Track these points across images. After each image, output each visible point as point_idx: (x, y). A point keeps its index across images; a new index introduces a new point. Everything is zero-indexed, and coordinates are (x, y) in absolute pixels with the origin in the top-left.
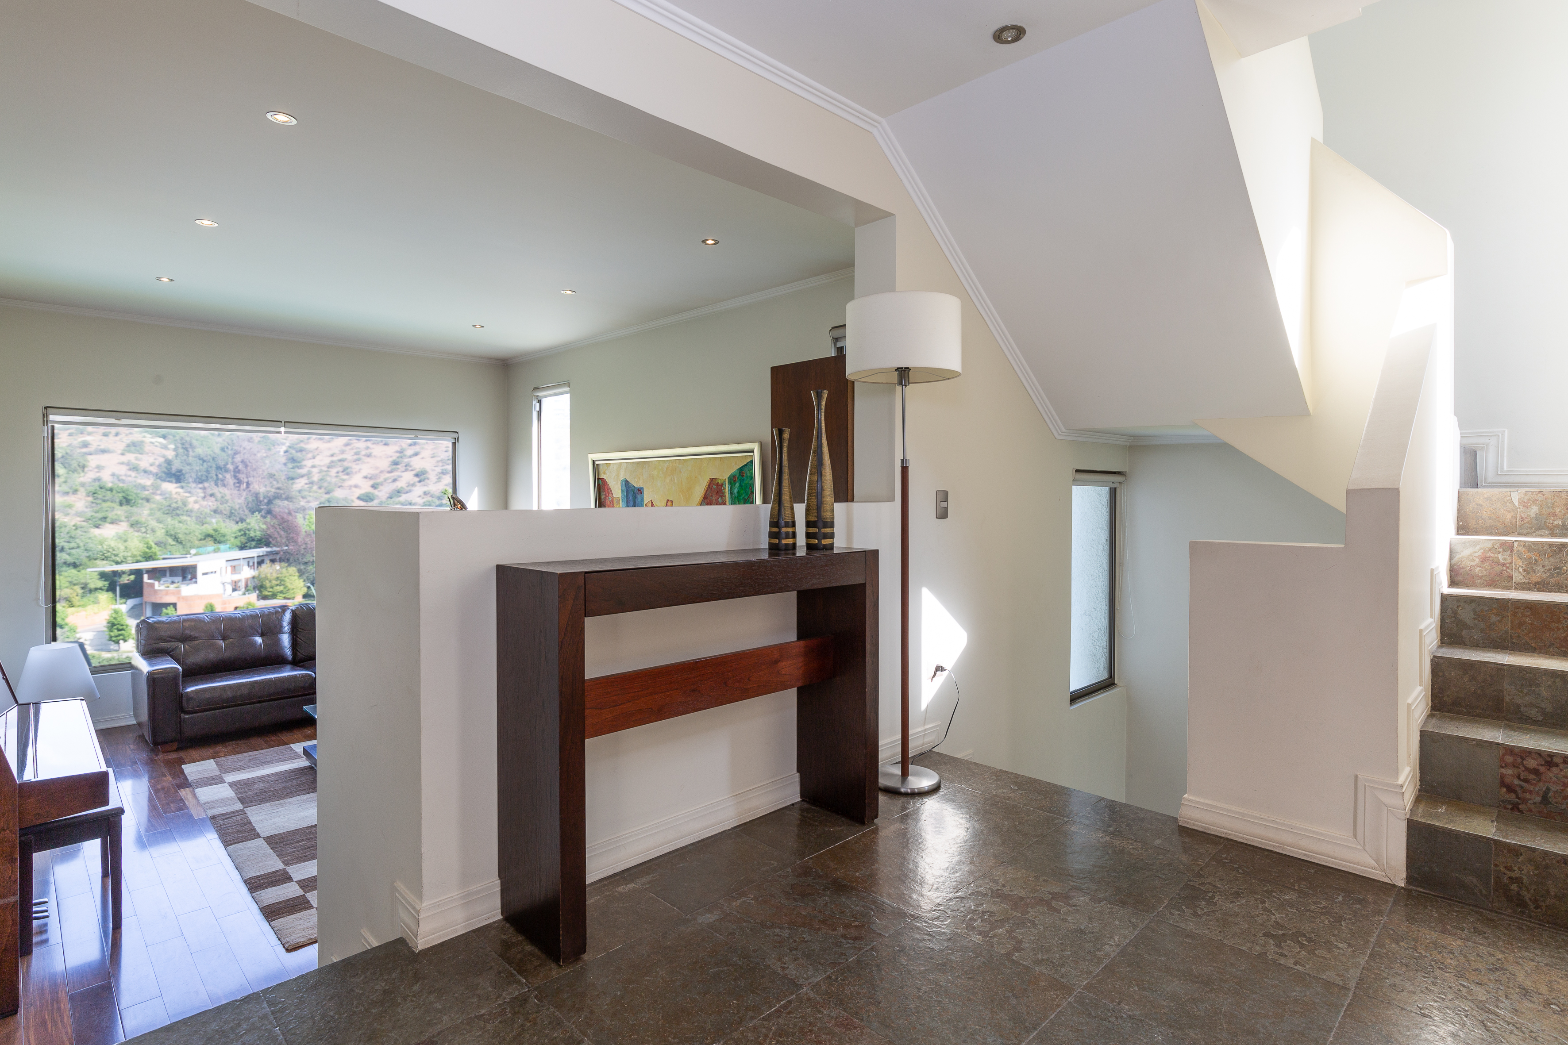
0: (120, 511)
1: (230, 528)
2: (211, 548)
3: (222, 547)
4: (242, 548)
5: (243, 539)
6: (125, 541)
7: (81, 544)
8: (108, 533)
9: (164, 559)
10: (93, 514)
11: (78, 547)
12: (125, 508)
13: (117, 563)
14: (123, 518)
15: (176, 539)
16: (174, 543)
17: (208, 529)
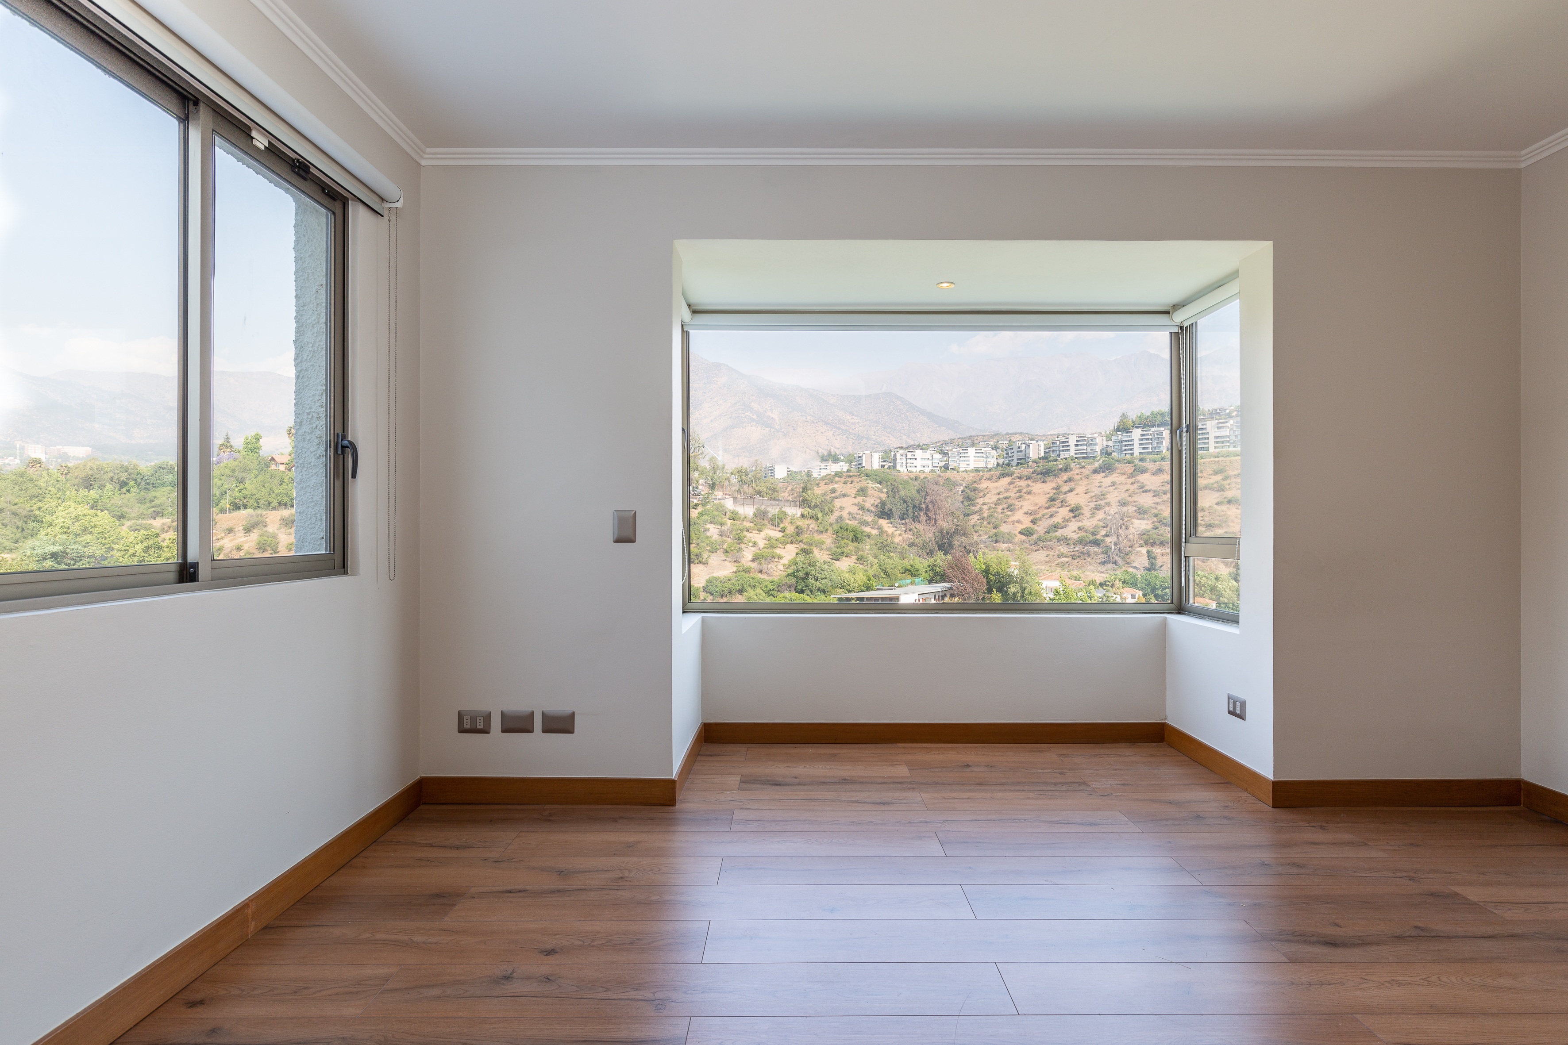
0: (852, 546)
1: (922, 564)
2: (909, 581)
3: (917, 580)
4: (931, 581)
5: (931, 573)
6: (854, 574)
7: (828, 576)
8: (844, 564)
9: (878, 589)
10: (836, 549)
11: (826, 578)
12: (855, 544)
13: (849, 591)
14: (853, 553)
15: (886, 573)
16: (884, 576)
17: (906, 563)
